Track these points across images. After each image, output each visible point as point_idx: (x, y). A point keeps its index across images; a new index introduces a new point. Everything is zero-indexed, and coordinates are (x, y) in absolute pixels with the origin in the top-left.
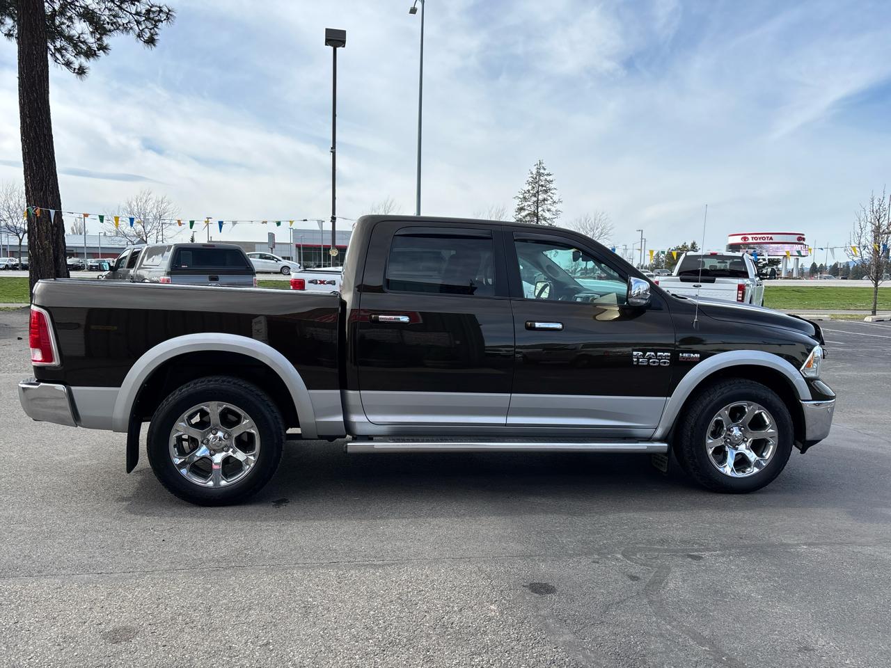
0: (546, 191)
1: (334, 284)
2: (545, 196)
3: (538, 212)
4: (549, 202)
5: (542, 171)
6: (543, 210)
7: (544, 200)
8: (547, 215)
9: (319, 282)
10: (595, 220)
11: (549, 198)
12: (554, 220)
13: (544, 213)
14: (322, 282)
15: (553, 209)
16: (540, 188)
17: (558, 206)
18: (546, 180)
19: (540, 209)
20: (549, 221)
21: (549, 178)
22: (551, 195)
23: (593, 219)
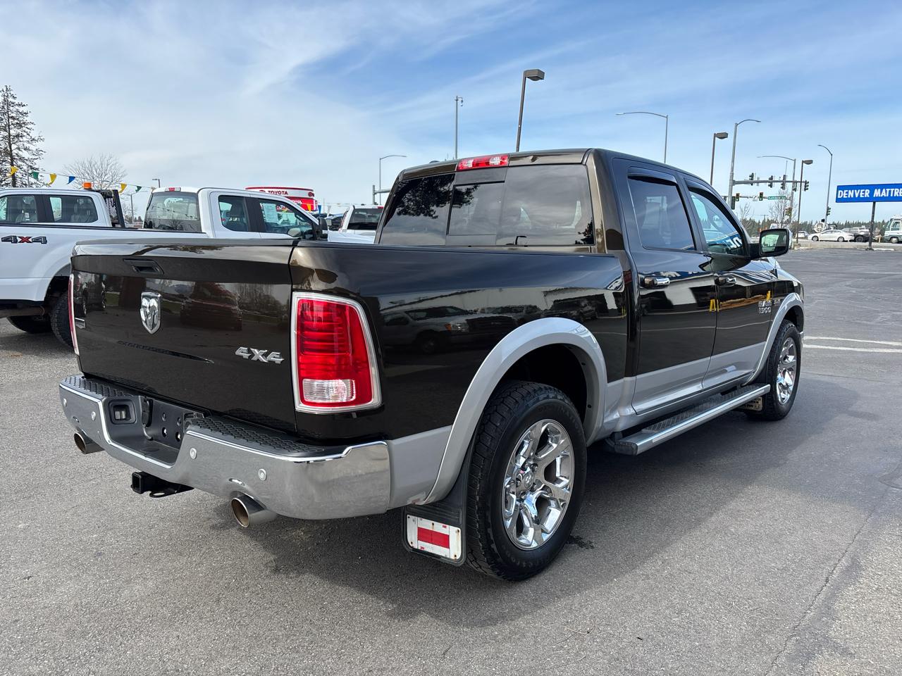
0: (20, 125)
1: (45, 242)
2: (19, 131)
3: (11, 151)
4: (24, 139)
5: (11, 99)
6: (19, 149)
7: (18, 136)
8: (25, 154)
9: (19, 240)
10: (102, 164)
11: (25, 134)
12: (35, 161)
13: (20, 152)
14: (25, 240)
15: (32, 147)
16: (11, 120)
17: (39, 145)
18: (18, 111)
19: (14, 147)
20: (28, 162)
21: (21, 109)
22: (27, 130)
23: (99, 163)
